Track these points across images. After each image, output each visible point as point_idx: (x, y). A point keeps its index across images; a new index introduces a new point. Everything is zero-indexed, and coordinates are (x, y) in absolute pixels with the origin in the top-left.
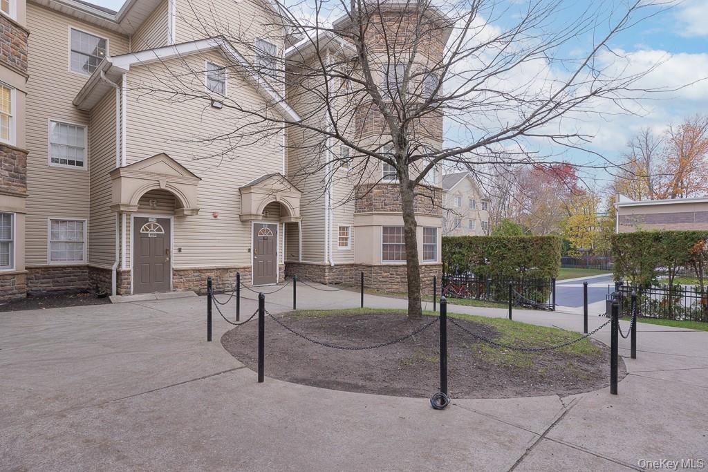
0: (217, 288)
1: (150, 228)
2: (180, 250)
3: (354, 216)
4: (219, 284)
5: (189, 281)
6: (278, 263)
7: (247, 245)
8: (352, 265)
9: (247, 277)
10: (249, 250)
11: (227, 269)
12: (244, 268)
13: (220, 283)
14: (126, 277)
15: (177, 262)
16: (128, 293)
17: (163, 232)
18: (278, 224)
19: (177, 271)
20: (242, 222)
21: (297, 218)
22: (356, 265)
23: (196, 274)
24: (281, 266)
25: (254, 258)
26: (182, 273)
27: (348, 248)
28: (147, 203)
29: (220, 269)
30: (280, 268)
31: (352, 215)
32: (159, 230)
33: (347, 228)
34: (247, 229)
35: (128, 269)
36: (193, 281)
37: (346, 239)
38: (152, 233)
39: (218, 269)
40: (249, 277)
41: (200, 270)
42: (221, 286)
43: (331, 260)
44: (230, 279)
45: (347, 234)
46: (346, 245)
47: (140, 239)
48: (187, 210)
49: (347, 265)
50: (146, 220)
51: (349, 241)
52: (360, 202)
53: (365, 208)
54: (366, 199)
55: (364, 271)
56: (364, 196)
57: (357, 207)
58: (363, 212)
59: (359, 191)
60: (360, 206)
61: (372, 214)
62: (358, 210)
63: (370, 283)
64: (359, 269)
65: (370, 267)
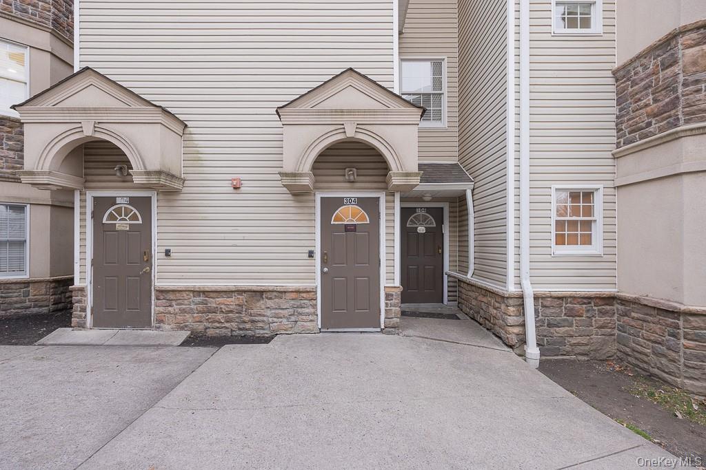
0: (240, 329)
1: (120, 215)
2: (168, 253)
3: (615, 157)
4: (245, 322)
5: (183, 311)
6: (383, 283)
7: (307, 243)
8: (610, 299)
9: (306, 310)
10: (311, 254)
11: (262, 292)
12: (298, 292)
13: (246, 319)
14: (79, 298)
15: (163, 276)
16: (82, 326)
17: (140, 222)
18: (382, 197)
19: (162, 292)
20: (294, 195)
21: (408, 175)
22: (623, 301)
23: (198, 299)
24: (393, 292)
25: (322, 272)
26: (171, 296)
27: (596, 248)
28: (111, 171)
29: (245, 292)
30: (388, 296)
31: (609, 155)
32: (134, 217)
33: (588, 195)
34: (306, 211)
35: (82, 285)
36: (191, 311)
37: (587, 225)
38: (122, 225)
39: (240, 292)
40: (311, 310)
41: (204, 293)
42: (248, 326)
43: (527, 285)
44: (268, 313)
45: (589, 211)
46: (587, 240)
47: (102, 233)
48: (140, 174)
49: (588, 299)
50: (112, 201)
51: (597, 232)
52: (633, 112)
53: (649, 124)
54: (653, 94)
55: (648, 321)
56: (646, 89)
57: (622, 130)
58: (641, 139)
59: (628, 80)
60: (631, 126)
61: (673, 137)
62: (628, 136)
63: (672, 367)
64: (633, 314)
65: (670, 315)
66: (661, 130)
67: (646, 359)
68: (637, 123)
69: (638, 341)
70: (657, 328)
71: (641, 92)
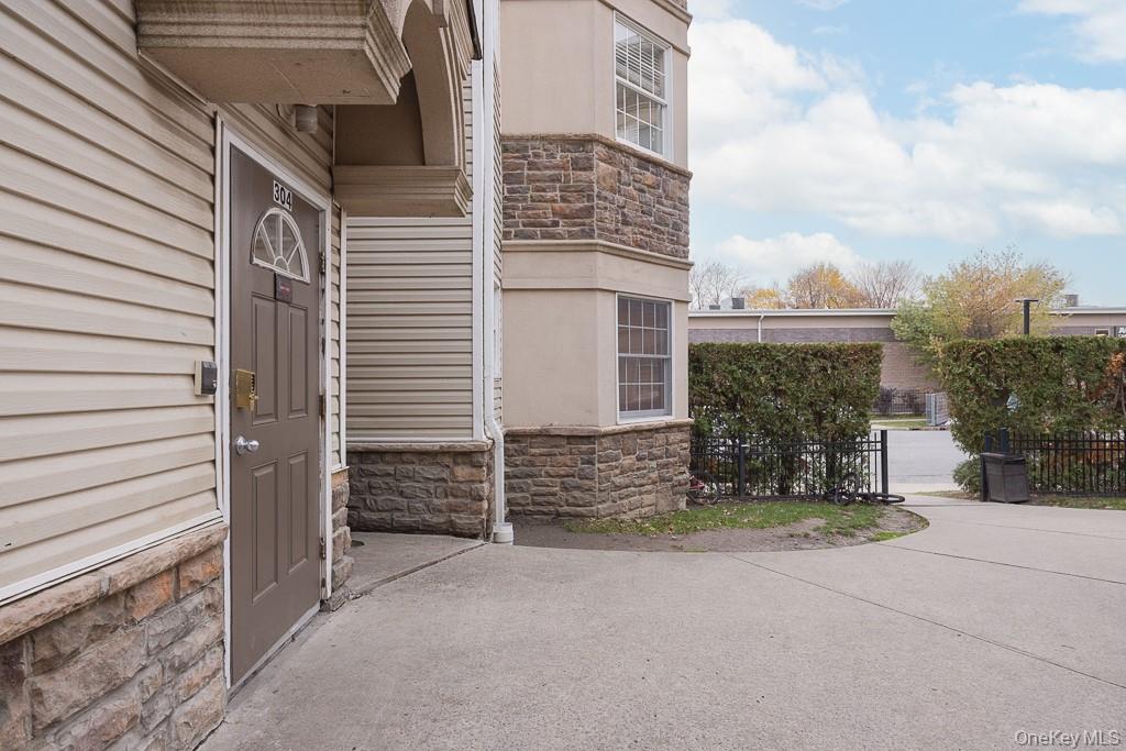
3: (502, 249)
6: (329, 462)
31: (499, 242)
52: (533, 201)
53: (555, 224)
54: (561, 191)
55: (555, 455)
56: (553, 181)
57: (514, 217)
58: (543, 237)
59: (525, 157)
60: (529, 217)
61: (589, 248)
62: (521, 228)
63: (587, 497)
64: (533, 451)
65: (585, 441)
66: (572, 235)
67: (552, 499)
68: (539, 217)
69: (542, 482)
70: (567, 459)
71: (546, 181)
